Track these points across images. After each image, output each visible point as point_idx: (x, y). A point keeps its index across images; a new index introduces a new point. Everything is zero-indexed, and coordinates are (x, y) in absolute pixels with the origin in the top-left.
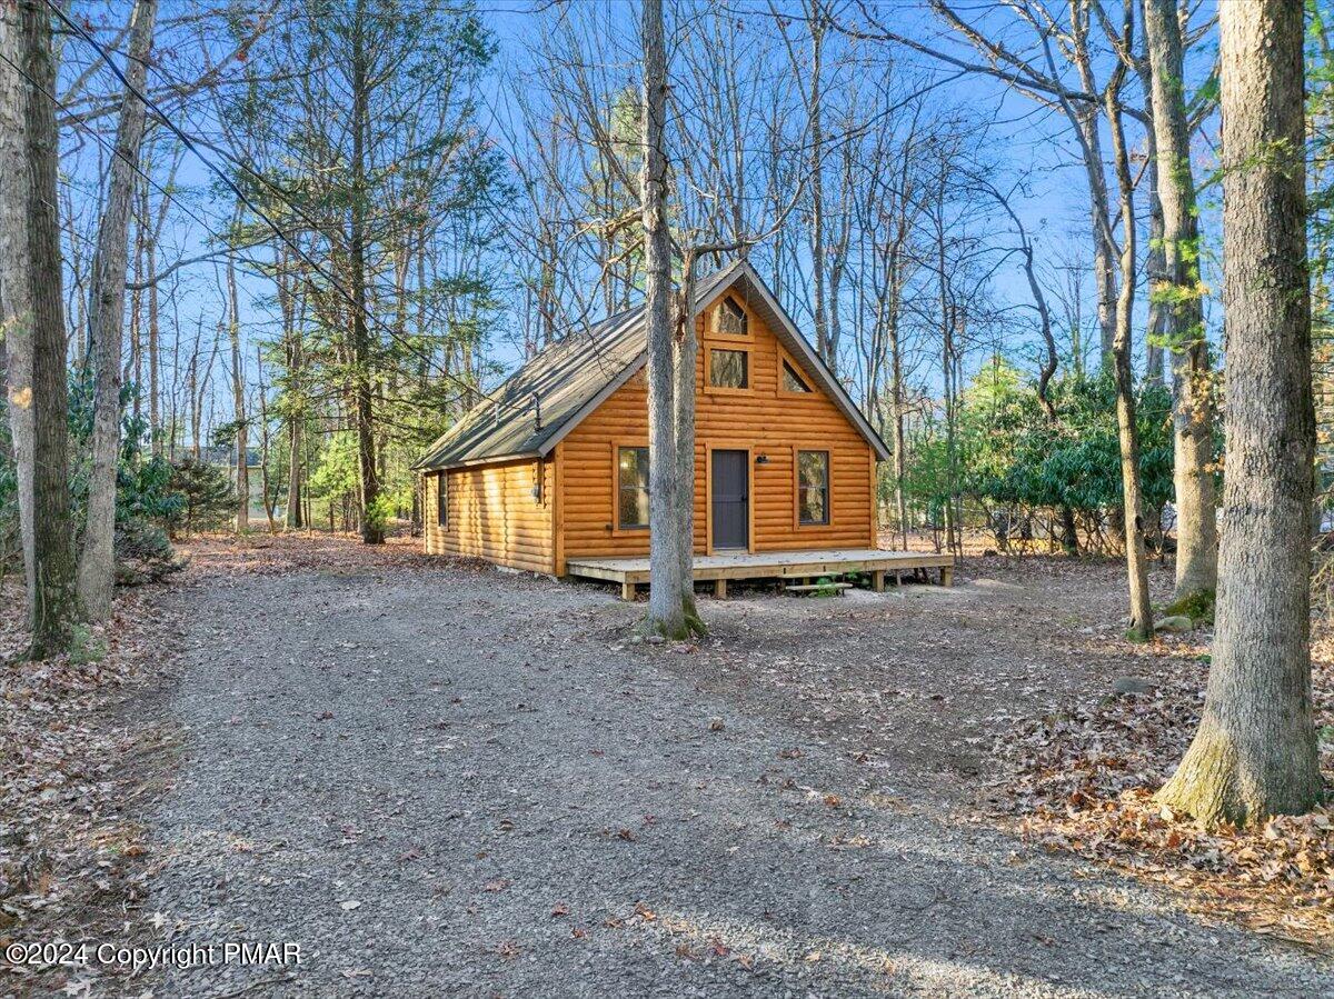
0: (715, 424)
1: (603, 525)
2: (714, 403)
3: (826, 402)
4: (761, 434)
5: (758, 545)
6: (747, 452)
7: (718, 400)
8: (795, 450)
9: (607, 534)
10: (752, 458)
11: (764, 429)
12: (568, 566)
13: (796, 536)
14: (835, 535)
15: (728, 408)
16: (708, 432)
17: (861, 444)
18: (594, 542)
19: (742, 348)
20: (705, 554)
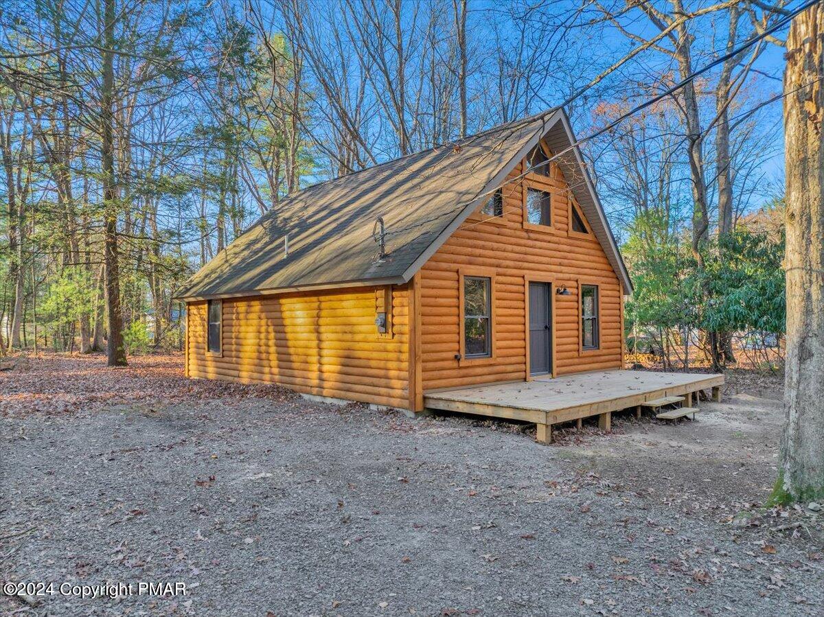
0: (530, 258)
1: (452, 355)
2: (529, 238)
3: (595, 243)
4: (558, 268)
5: (559, 369)
6: (549, 284)
7: (532, 235)
8: (580, 283)
9: (455, 364)
10: (554, 290)
11: (560, 265)
12: (425, 398)
13: (581, 360)
14: (603, 358)
15: (538, 244)
16: (526, 265)
17: (614, 280)
18: (445, 372)
19: (546, 189)
20: (525, 380)
